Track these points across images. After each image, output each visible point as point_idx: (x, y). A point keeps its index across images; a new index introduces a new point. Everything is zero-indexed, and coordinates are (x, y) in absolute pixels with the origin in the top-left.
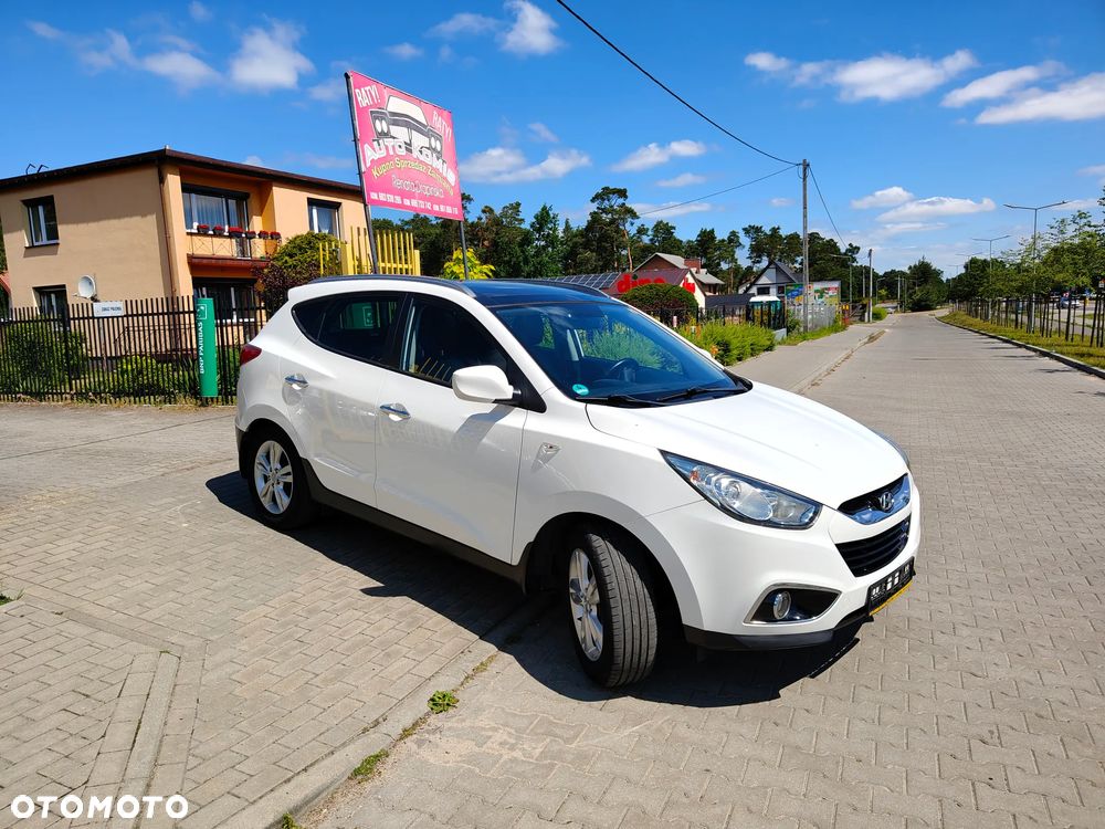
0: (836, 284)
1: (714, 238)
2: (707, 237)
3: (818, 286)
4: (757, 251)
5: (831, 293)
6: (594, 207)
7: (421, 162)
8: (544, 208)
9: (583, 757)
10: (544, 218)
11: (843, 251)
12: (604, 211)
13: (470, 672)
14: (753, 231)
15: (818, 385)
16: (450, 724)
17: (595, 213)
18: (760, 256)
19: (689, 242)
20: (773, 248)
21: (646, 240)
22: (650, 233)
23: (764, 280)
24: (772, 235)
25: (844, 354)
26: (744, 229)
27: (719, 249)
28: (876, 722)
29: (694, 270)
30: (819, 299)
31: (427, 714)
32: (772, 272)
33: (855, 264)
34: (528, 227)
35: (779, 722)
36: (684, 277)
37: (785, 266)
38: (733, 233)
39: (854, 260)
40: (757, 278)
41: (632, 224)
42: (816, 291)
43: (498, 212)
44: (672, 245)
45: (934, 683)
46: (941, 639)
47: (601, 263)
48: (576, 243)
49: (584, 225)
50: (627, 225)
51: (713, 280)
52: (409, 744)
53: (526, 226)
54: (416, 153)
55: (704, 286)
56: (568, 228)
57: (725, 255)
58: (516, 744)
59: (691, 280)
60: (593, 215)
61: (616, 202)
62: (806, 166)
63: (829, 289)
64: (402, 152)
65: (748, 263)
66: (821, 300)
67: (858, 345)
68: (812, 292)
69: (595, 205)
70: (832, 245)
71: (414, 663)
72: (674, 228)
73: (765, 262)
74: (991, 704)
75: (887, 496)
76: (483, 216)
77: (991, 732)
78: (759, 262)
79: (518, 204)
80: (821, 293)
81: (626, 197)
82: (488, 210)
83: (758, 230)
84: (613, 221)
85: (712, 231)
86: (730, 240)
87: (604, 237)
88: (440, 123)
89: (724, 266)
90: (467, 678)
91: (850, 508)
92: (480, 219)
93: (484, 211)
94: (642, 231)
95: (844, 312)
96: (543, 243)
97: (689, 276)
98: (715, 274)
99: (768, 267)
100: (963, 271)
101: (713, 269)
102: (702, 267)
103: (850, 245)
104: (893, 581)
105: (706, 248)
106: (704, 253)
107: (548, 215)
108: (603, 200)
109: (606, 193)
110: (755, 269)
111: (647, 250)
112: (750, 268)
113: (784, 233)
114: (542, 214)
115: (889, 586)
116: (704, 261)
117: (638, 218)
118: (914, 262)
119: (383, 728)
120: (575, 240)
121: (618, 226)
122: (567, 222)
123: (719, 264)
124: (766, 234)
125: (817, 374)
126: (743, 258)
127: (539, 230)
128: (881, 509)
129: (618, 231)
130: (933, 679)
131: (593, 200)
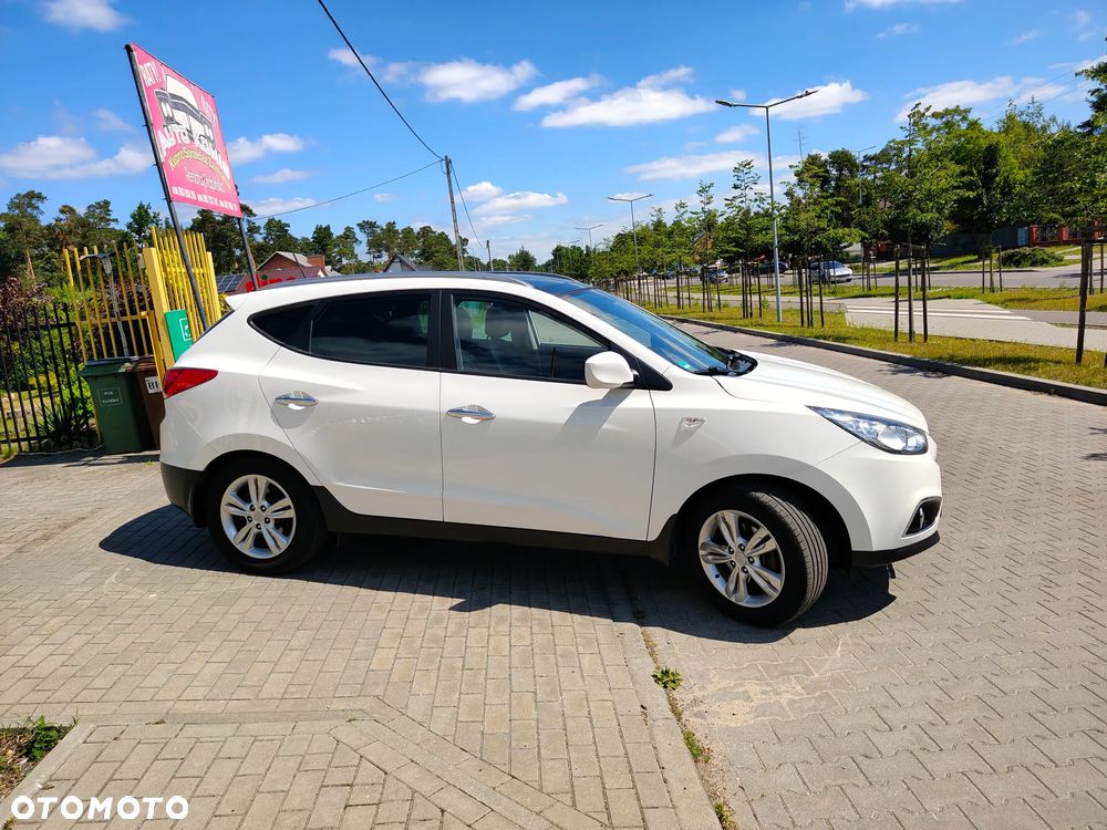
1: (330, 235)
2: (323, 235)
4: (375, 246)
7: (202, 152)
8: (141, 207)
10: (142, 217)
11: (454, 242)
14: (367, 226)
18: (379, 251)
19: (304, 239)
20: (391, 242)
21: (259, 238)
22: (262, 231)
24: (388, 230)
26: (358, 225)
27: (338, 245)
32: (397, 265)
34: (125, 228)
37: (408, 260)
38: (349, 229)
39: (466, 251)
44: (291, 244)
53: (122, 226)
54: (197, 143)
57: (345, 251)
60: (202, 213)
62: (448, 162)
64: (186, 140)
65: (369, 257)
70: (443, 238)
72: (288, 226)
73: (386, 257)
76: (62, 217)
78: (379, 257)
79: (107, 203)
82: (67, 210)
83: (372, 225)
85: (328, 228)
86: (347, 236)
88: (207, 109)
89: (345, 262)
92: (58, 220)
93: (62, 212)
94: (255, 230)
97: (320, 273)
98: (338, 271)
99: (392, 262)
100: (552, 257)
101: (335, 265)
102: (326, 264)
103: (459, 237)
105: (324, 245)
106: (323, 251)
107: (148, 214)
110: (377, 264)
111: (261, 249)
112: (371, 263)
113: (399, 227)
114: (140, 214)
116: (324, 258)
117: (254, 215)
118: (515, 252)
121: (233, 225)
123: (339, 260)
124: (382, 229)
127: (139, 231)
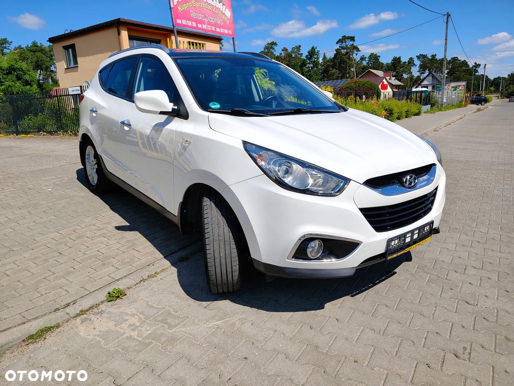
0: (464, 83)
1: (400, 61)
2: (397, 61)
3: (453, 84)
4: (423, 68)
5: (460, 88)
6: (337, 47)
7: (209, 4)
8: (313, 48)
9: (172, 340)
10: (312, 53)
11: (471, 66)
12: (343, 48)
13: (146, 277)
14: (422, 57)
15: (437, 131)
16: (110, 309)
17: (338, 49)
18: (424, 70)
19: (387, 64)
20: (432, 65)
21: (365, 63)
22: (367, 59)
23: (425, 83)
24: (431, 59)
25: (459, 117)
26: (417, 56)
27: (403, 67)
28: (382, 333)
29: (388, 78)
30: (453, 91)
31: (102, 302)
32: (430, 78)
33: (477, 74)
34: (305, 58)
35: (314, 326)
36: (382, 81)
37: (438, 75)
38: (411, 59)
39: (477, 71)
40: (421, 82)
41: (357, 54)
42: (453, 87)
43: (290, 50)
44: (379, 66)
45: (436, 307)
46: (453, 276)
47: (341, 75)
48: (328, 65)
49: (333, 56)
50: (354, 55)
51: (398, 83)
52: (77, 320)
53: (304, 57)
55: (392, 86)
56: (325, 58)
57: (406, 70)
58: (139, 326)
59: (385, 83)
60: (337, 50)
61: (349, 43)
62: (448, 15)
63: (460, 86)
65: (418, 74)
66: (454, 92)
67: (470, 113)
68: (450, 88)
69: (339, 45)
70: (465, 63)
71: (116, 269)
72: (379, 57)
73: (427, 72)
74: (472, 326)
75: (411, 177)
76: (283, 52)
77: (465, 349)
78: (423, 73)
79: (300, 46)
80: (455, 88)
81: (354, 41)
82: (285, 50)
83: (424, 56)
84: (347, 53)
85: (400, 58)
86: (409, 62)
87: (342, 62)
89: (405, 76)
90: (141, 281)
91: (374, 183)
92: (281, 54)
93: (283, 50)
94: (363, 59)
95: (466, 97)
96: (311, 65)
97: (384, 80)
98: (400, 80)
99: (428, 76)
101: (399, 78)
102: (393, 77)
103: (475, 63)
104: (412, 237)
105: (396, 67)
106: (395, 70)
107: (315, 51)
108: (342, 42)
109: (344, 39)
110: (422, 77)
111: (364, 68)
112: (419, 77)
114: (312, 51)
115: (408, 240)
116: (394, 73)
117: (360, 51)
119: (68, 310)
120: (328, 63)
121: (349, 56)
122: (324, 55)
123: (402, 75)
124: (428, 58)
125: (439, 125)
126: (415, 72)
127: (310, 59)
128: (404, 186)
129: (349, 58)
130: (436, 303)
131: (337, 43)
